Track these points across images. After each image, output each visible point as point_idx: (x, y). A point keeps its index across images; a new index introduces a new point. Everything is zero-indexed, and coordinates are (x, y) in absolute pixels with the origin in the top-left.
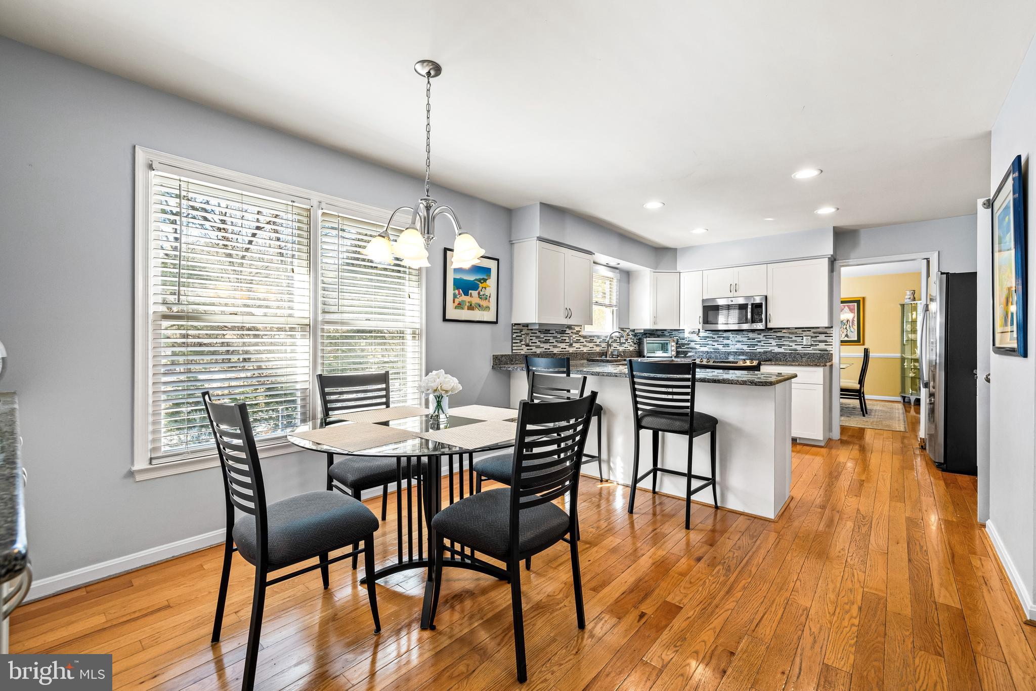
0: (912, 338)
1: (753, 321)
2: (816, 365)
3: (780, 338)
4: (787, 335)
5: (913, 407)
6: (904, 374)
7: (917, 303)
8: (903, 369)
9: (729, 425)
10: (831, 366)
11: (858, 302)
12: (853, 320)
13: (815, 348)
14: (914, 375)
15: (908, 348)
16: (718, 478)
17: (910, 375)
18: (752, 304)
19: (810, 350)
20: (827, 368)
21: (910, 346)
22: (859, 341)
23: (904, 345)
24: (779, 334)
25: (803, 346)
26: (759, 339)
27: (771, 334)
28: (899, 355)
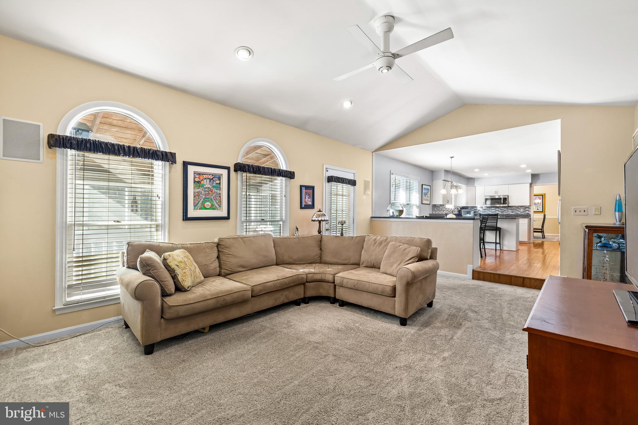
1: (503, 204)
2: (525, 218)
3: (513, 209)
4: (515, 208)
9: (504, 229)
10: (530, 218)
11: (542, 195)
12: (540, 203)
13: (525, 212)
16: (501, 243)
18: (503, 198)
19: (523, 213)
20: (529, 219)
22: (543, 211)
25: (520, 212)
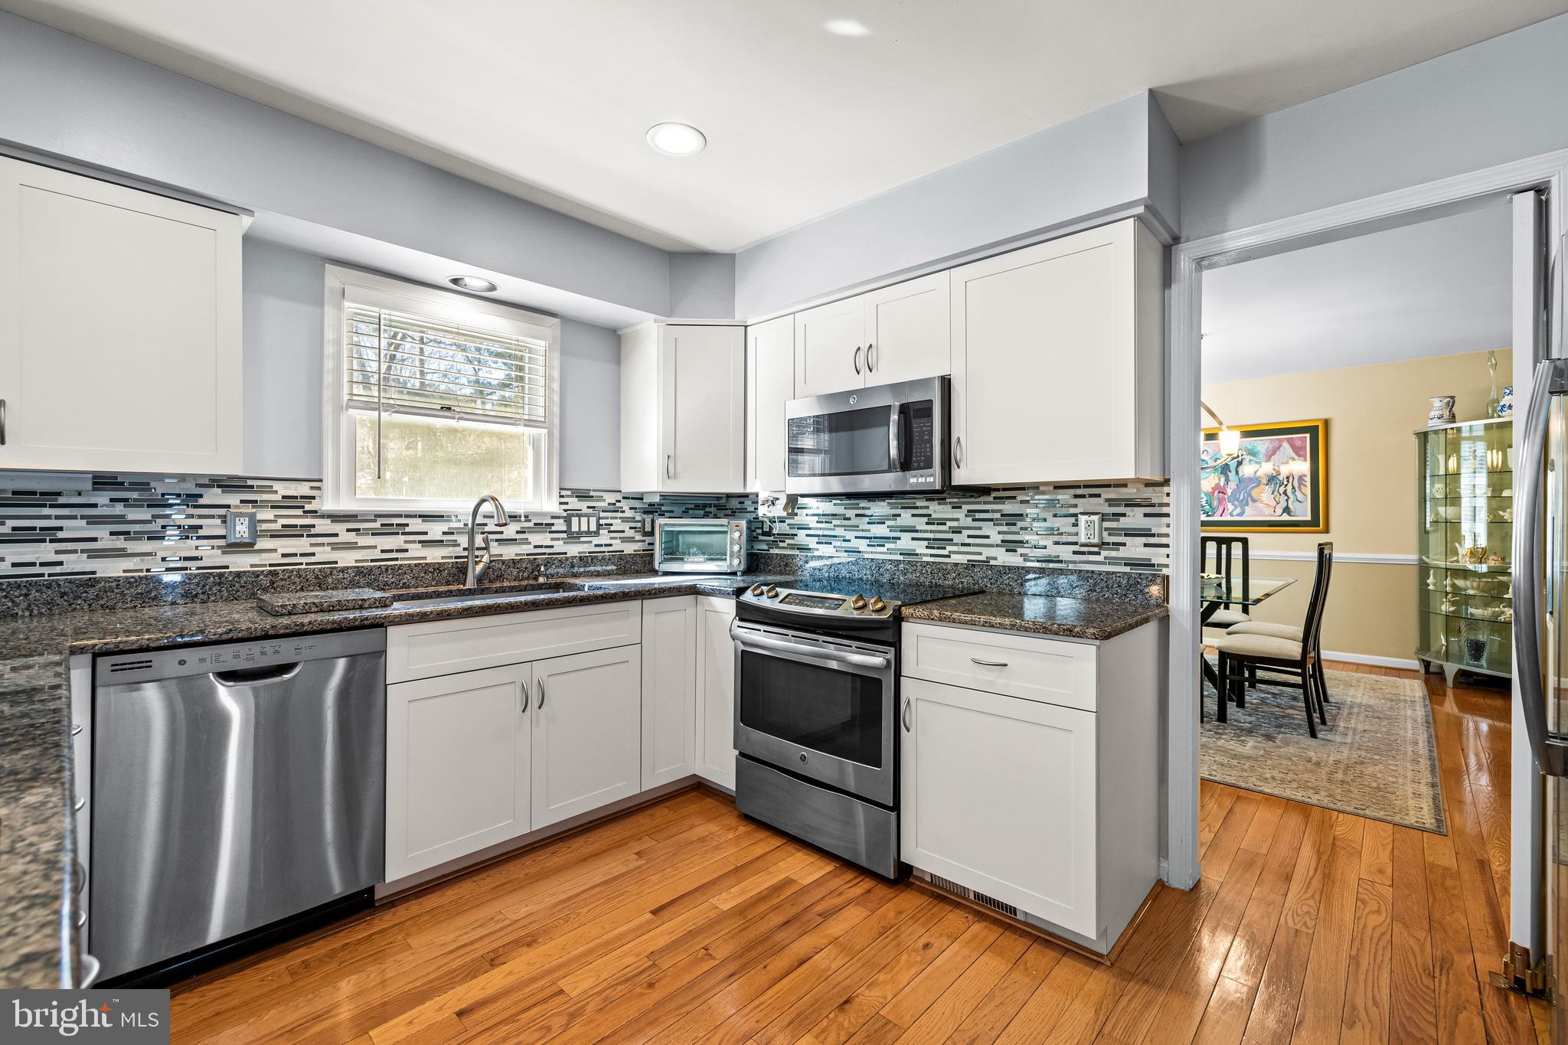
0: (1449, 517)
1: (906, 464)
3: (1012, 519)
4: (1031, 510)
5: (1450, 693)
6: (1428, 606)
7: (1459, 430)
8: (1424, 594)
11: (1313, 431)
12: (1302, 476)
13: (1113, 554)
14: (1452, 609)
15: (1436, 540)
17: (1443, 608)
18: (901, 407)
19: (1099, 563)
21: (1441, 534)
22: (1317, 521)
23: (1427, 532)
24: (1008, 507)
25: (1076, 548)
26: (955, 524)
27: (987, 507)
28: (1413, 557)
